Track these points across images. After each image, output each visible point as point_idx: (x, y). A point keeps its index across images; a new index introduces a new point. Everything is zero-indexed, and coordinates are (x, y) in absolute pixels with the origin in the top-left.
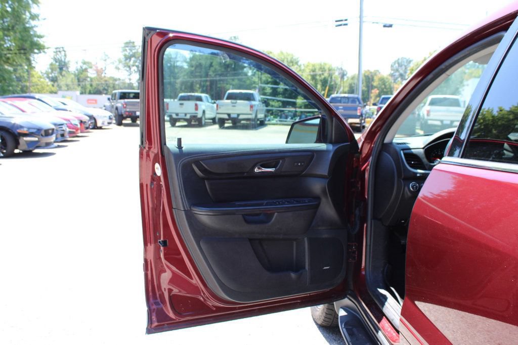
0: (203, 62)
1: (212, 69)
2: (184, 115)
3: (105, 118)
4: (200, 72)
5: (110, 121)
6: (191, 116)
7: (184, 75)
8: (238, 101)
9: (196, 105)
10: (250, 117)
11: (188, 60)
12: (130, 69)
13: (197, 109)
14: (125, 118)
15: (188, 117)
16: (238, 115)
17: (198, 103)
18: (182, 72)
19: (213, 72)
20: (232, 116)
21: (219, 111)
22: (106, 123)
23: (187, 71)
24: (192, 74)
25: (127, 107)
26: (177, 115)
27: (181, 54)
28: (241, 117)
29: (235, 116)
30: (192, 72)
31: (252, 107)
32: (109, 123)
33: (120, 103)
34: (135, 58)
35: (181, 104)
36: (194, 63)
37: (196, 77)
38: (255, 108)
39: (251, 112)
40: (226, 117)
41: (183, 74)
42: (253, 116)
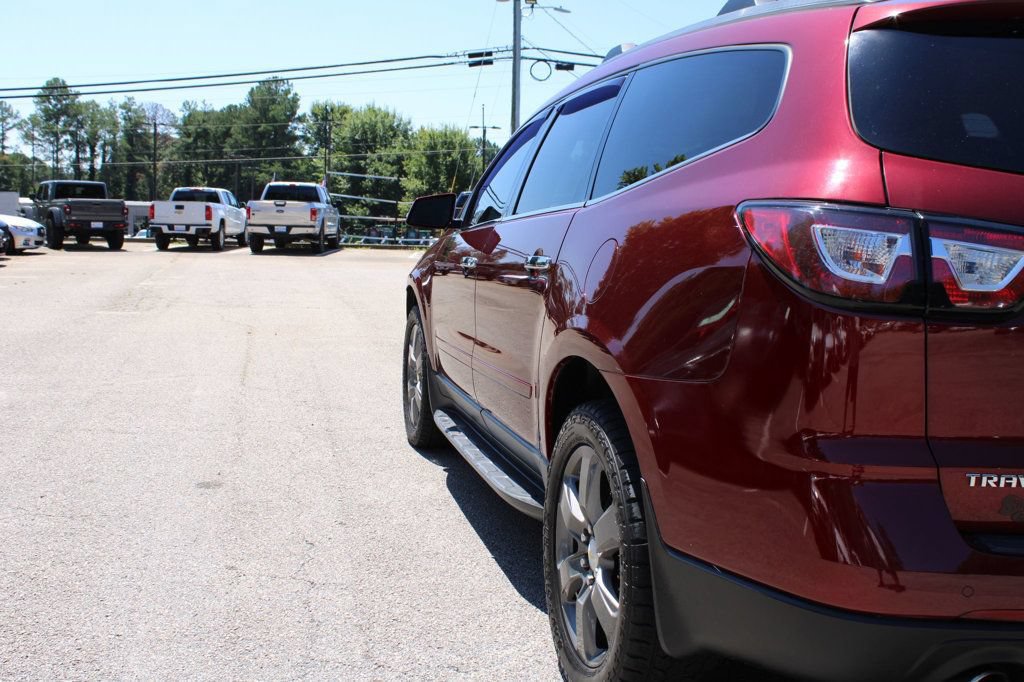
0: (210, 126)
1: (230, 141)
2: (184, 227)
3: (31, 233)
4: (205, 148)
5: (39, 239)
6: (197, 230)
7: (172, 153)
8: (288, 202)
9: (208, 209)
10: (310, 231)
11: (180, 122)
12: (58, 139)
13: (209, 216)
14: (67, 234)
15: (192, 231)
16: (289, 228)
17: (211, 204)
18: (167, 147)
19: (232, 147)
20: (277, 229)
21: (251, 221)
22: (32, 243)
23: (178, 145)
24: (187, 150)
25: (73, 212)
26: (171, 227)
27: (164, 110)
28: (294, 231)
29: (284, 229)
30: (188, 147)
31: (314, 212)
32: (39, 243)
33: (56, 206)
34: (68, 116)
35: (178, 207)
36: (191, 128)
37: (196, 156)
38: (319, 217)
39: (312, 223)
40: (265, 230)
41: (167, 152)
42: (317, 230)
